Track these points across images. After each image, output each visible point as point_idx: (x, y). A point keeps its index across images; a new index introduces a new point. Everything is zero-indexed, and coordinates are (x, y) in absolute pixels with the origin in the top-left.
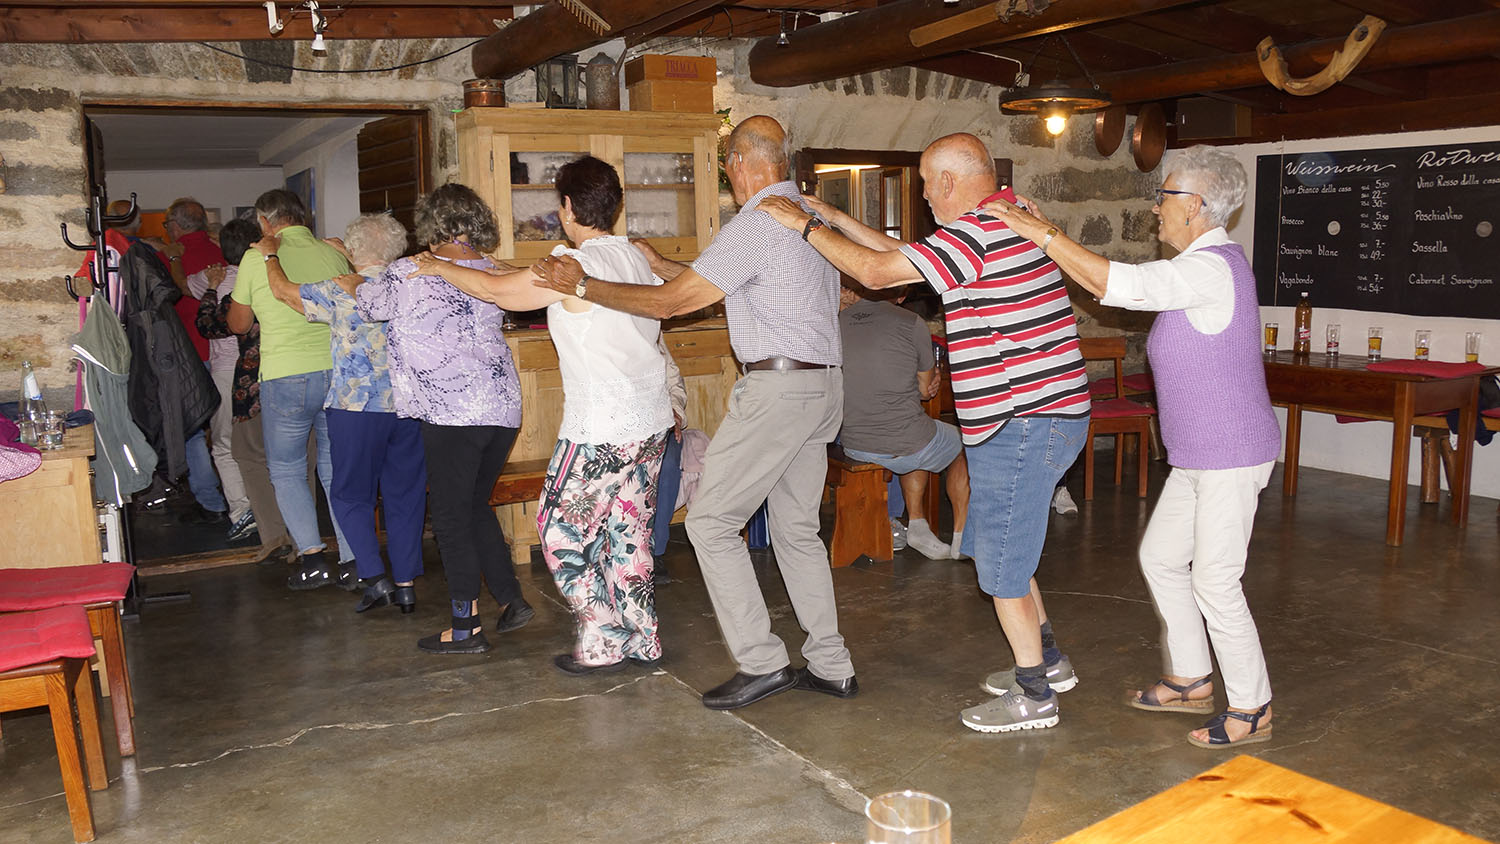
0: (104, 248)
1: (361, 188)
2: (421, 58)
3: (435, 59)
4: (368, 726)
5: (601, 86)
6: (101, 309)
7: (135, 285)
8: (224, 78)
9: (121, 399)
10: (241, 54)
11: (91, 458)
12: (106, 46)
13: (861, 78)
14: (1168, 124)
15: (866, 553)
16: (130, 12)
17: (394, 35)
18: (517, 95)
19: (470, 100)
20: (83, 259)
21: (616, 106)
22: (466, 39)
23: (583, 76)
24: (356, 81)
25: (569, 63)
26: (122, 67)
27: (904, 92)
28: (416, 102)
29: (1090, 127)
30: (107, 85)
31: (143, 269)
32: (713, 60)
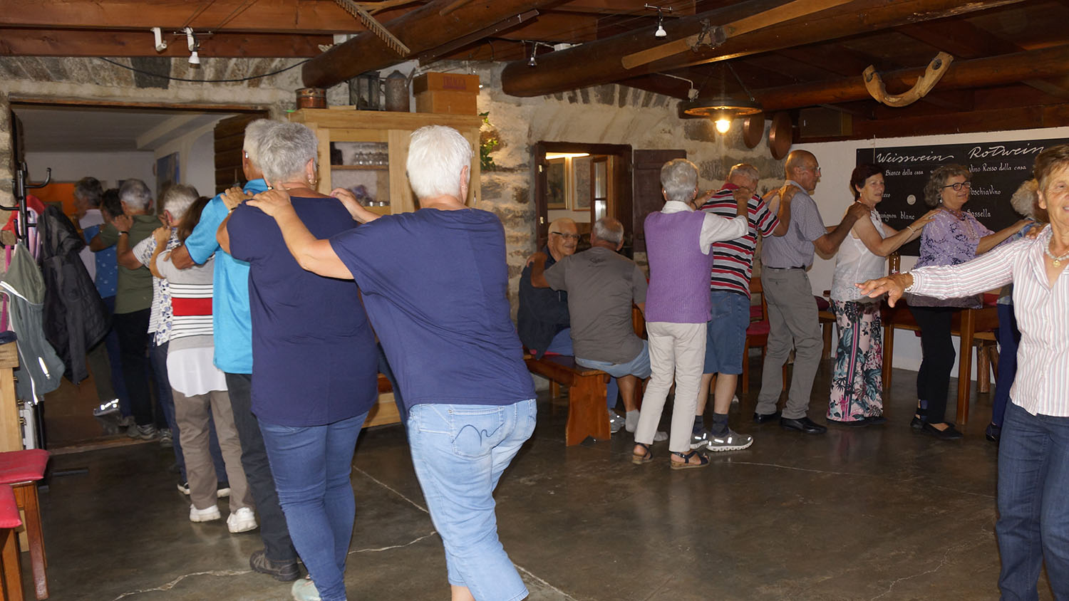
0: (26, 209)
1: (217, 166)
2: (265, 72)
3: (275, 72)
4: (230, 572)
5: (397, 95)
6: (23, 255)
7: (49, 237)
8: (118, 84)
9: (37, 322)
10: (132, 67)
11: (15, 369)
12: (29, 59)
13: (581, 92)
14: (793, 126)
15: (591, 435)
16: (48, 33)
17: (246, 54)
18: (334, 101)
19: (300, 103)
20: (9, 217)
21: (407, 109)
22: (297, 59)
23: (383, 87)
24: (216, 88)
25: (373, 77)
26: (41, 74)
27: (610, 102)
28: (261, 104)
29: (740, 129)
30: (29, 87)
31: (55, 225)
32: (477, 77)
